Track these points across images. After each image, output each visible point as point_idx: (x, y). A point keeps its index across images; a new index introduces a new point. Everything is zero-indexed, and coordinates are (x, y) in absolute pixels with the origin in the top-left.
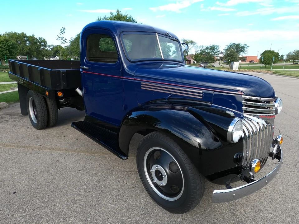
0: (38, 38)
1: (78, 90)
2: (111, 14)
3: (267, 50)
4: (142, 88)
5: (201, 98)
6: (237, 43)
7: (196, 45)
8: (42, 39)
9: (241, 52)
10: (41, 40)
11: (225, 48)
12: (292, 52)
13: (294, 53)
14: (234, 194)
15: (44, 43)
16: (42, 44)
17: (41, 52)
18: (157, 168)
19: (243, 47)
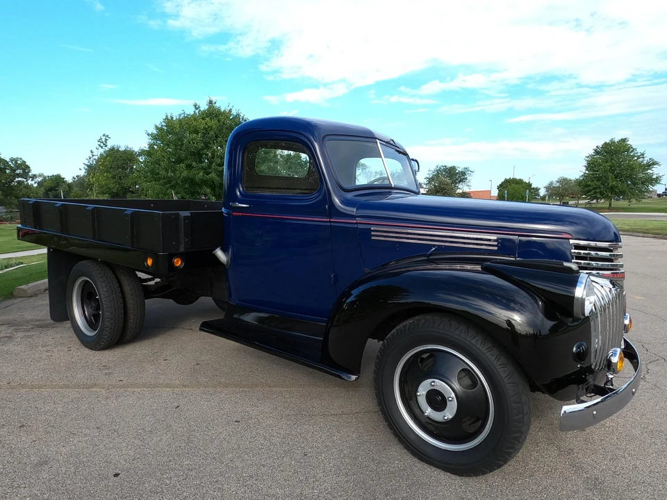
0: (8, 160)
1: (220, 254)
2: (196, 107)
3: (508, 178)
4: (373, 238)
5: (496, 248)
6: (449, 165)
7: (367, 170)
8: (19, 162)
9: (460, 182)
10: (16, 163)
11: (428, 176)
12: (555, 182)
13: (558, 184)
14: (595, 413)
15: (24, 170)
16: (18, 172)
17: (14, 190)
18: (433, 386)
19: (463, 173)
